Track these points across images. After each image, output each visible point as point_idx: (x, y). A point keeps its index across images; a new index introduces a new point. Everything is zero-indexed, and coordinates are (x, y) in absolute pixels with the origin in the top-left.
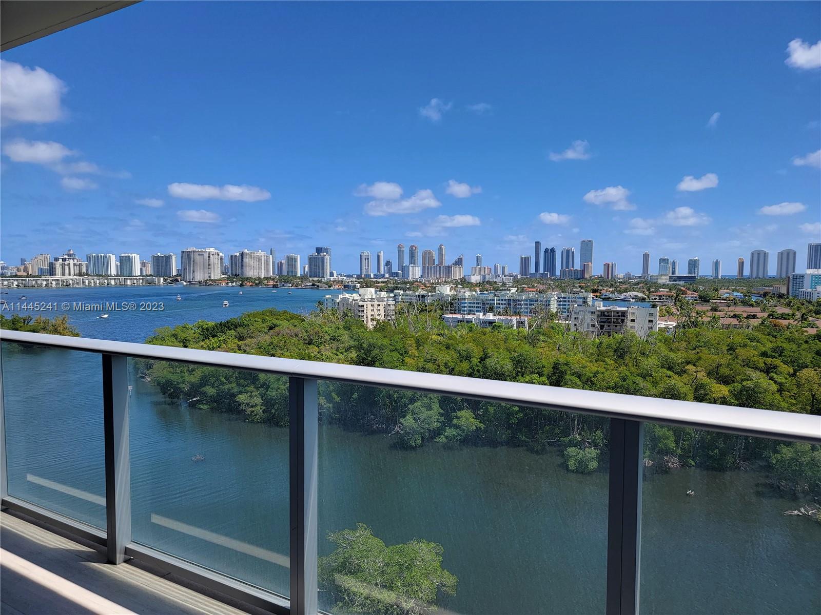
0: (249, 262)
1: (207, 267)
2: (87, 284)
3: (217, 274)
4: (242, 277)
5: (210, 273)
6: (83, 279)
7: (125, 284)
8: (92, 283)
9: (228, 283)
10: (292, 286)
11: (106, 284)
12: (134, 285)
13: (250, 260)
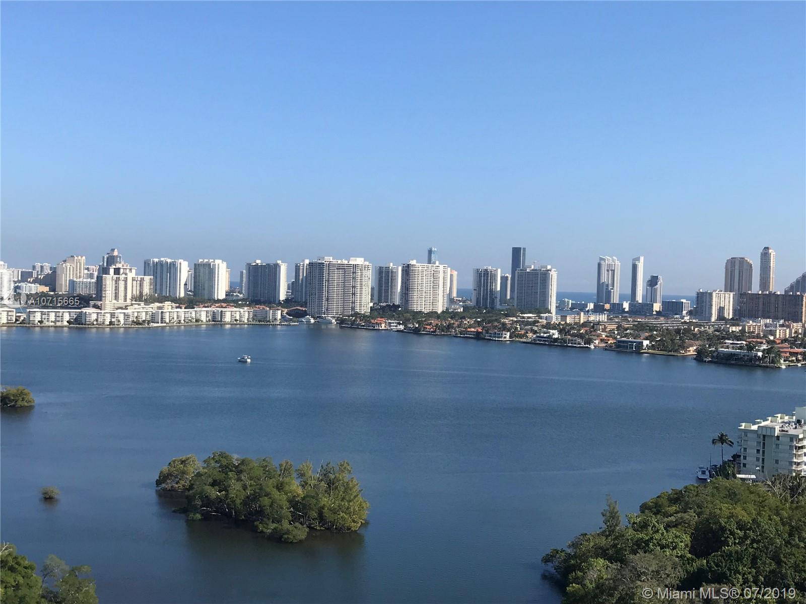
1: (350, 291)
2: (167, 321)
3: (365, 303)
4: (407, 311)
5: (353, 303)
6: (162, 312)
7: (221, 321)
8: (175, 319)
9: (390, 323)
10: (510, 337)
11: (194, 320)
12: (235, 322)
13: (420, 278)
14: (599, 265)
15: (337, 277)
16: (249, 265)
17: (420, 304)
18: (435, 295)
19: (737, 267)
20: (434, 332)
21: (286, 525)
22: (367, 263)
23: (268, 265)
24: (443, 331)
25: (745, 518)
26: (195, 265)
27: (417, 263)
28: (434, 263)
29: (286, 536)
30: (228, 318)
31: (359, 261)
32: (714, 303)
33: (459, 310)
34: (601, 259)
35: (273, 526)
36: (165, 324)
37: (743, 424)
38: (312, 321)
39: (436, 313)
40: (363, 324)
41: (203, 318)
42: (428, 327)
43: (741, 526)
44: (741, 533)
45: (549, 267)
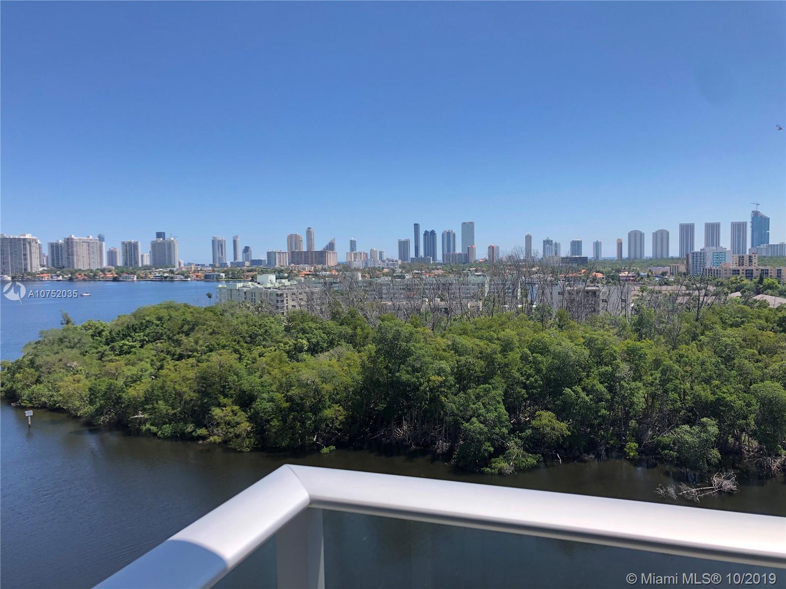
0: (76, 250)
1: (22, 258)
3: (35, 266)
5: (26, 265)
9: (52, 276)
10: (137, 278)
13: (78, 247)
14: (213, 241)
15: (10, 248)
17: (80, 265)
18: (91, 258)
19: (294, 239)
32: (277, 257)
34: (214, 237)
39: (92, 270)
40: (31, 278)
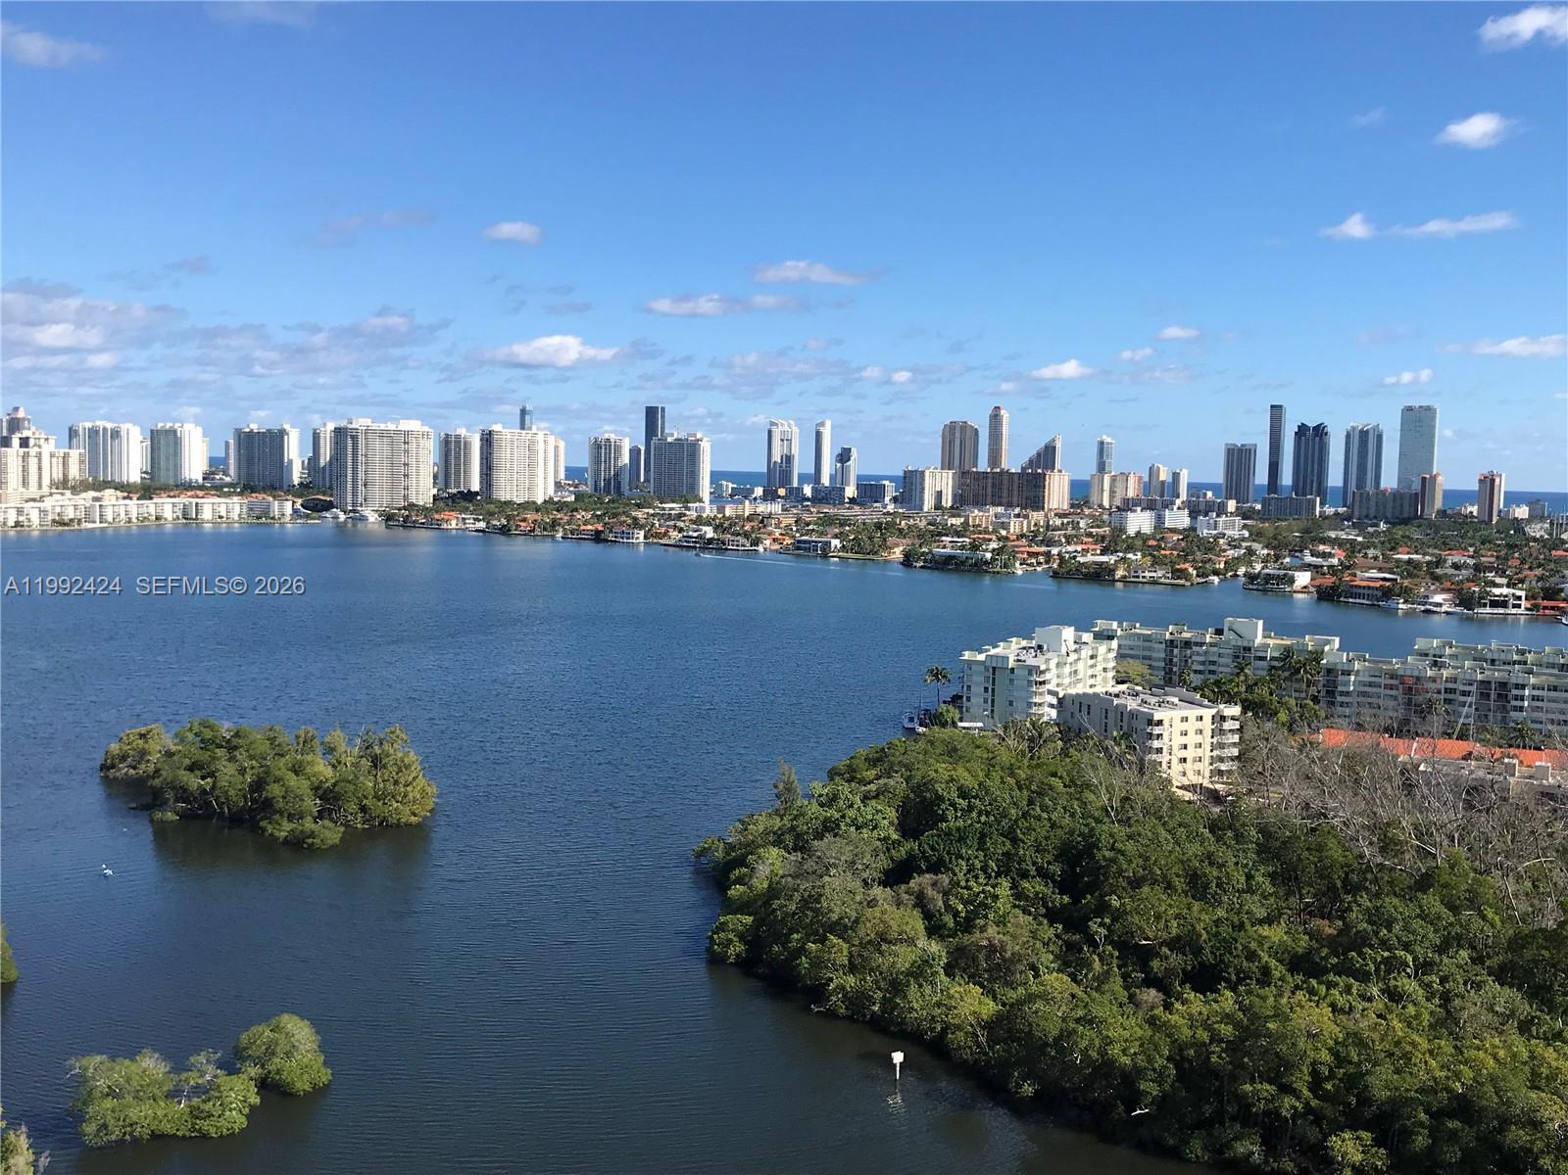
0: (507, 456)
1: (401, 472)
2: (110, 519)
3: (424, 491)
4: (489, 499)
5: (406, 488)
6: (100, 506)
7: (197, 519)
8: (123, 516)
9: (464, 519)
10: (645, 537)
11: (154, 518)
12: (219, 520)
13: (508, 450)
14: (770, 433)
15: (379, 450)
16: (239, 433)
17: (507, 490)
18: (532, 476)
19: (958, 435)
20: (533, 531)
21: (309, 824)
22: (426, 429)
23: (269, 431)
24: (545, 529)
25: (969, 782)
26: (152, 431)
27: (504, 428)
28: (530, 429)
29: (310, 841)
30: (207, 514)
31: (413, 425)
32: (927, 485)
33: (569, 499)
34: (772, 424)
35: (287, 826)
36: (106, 525)
37: (967, 653)
38: (342, 517)
39: (534, 503)
40: (423, 521)
41: (168, 513)
42: (523, 524)
43: (963, 793)
44: (963, 803)
45: (699, 436)
